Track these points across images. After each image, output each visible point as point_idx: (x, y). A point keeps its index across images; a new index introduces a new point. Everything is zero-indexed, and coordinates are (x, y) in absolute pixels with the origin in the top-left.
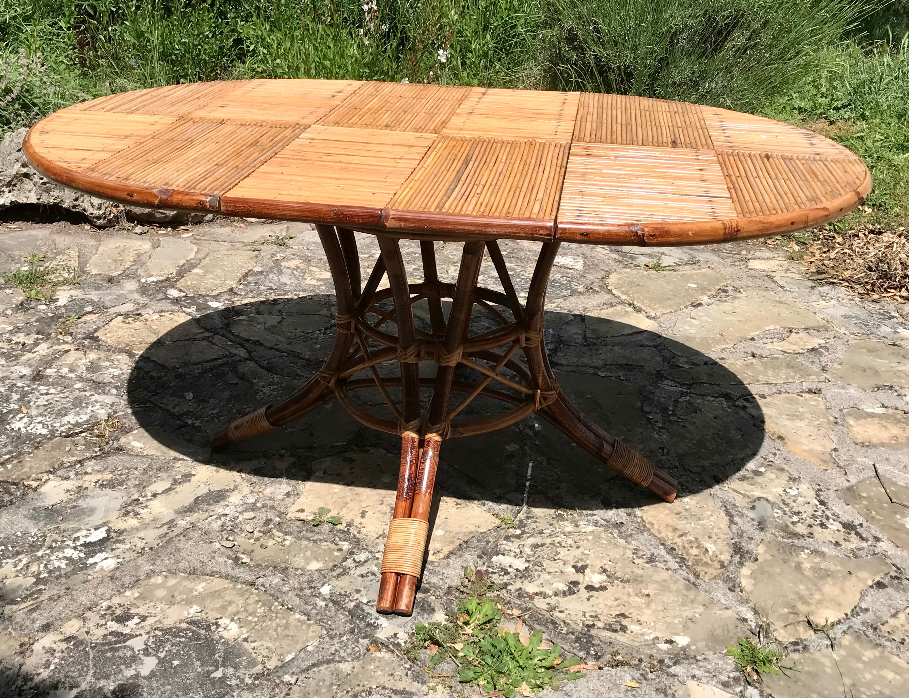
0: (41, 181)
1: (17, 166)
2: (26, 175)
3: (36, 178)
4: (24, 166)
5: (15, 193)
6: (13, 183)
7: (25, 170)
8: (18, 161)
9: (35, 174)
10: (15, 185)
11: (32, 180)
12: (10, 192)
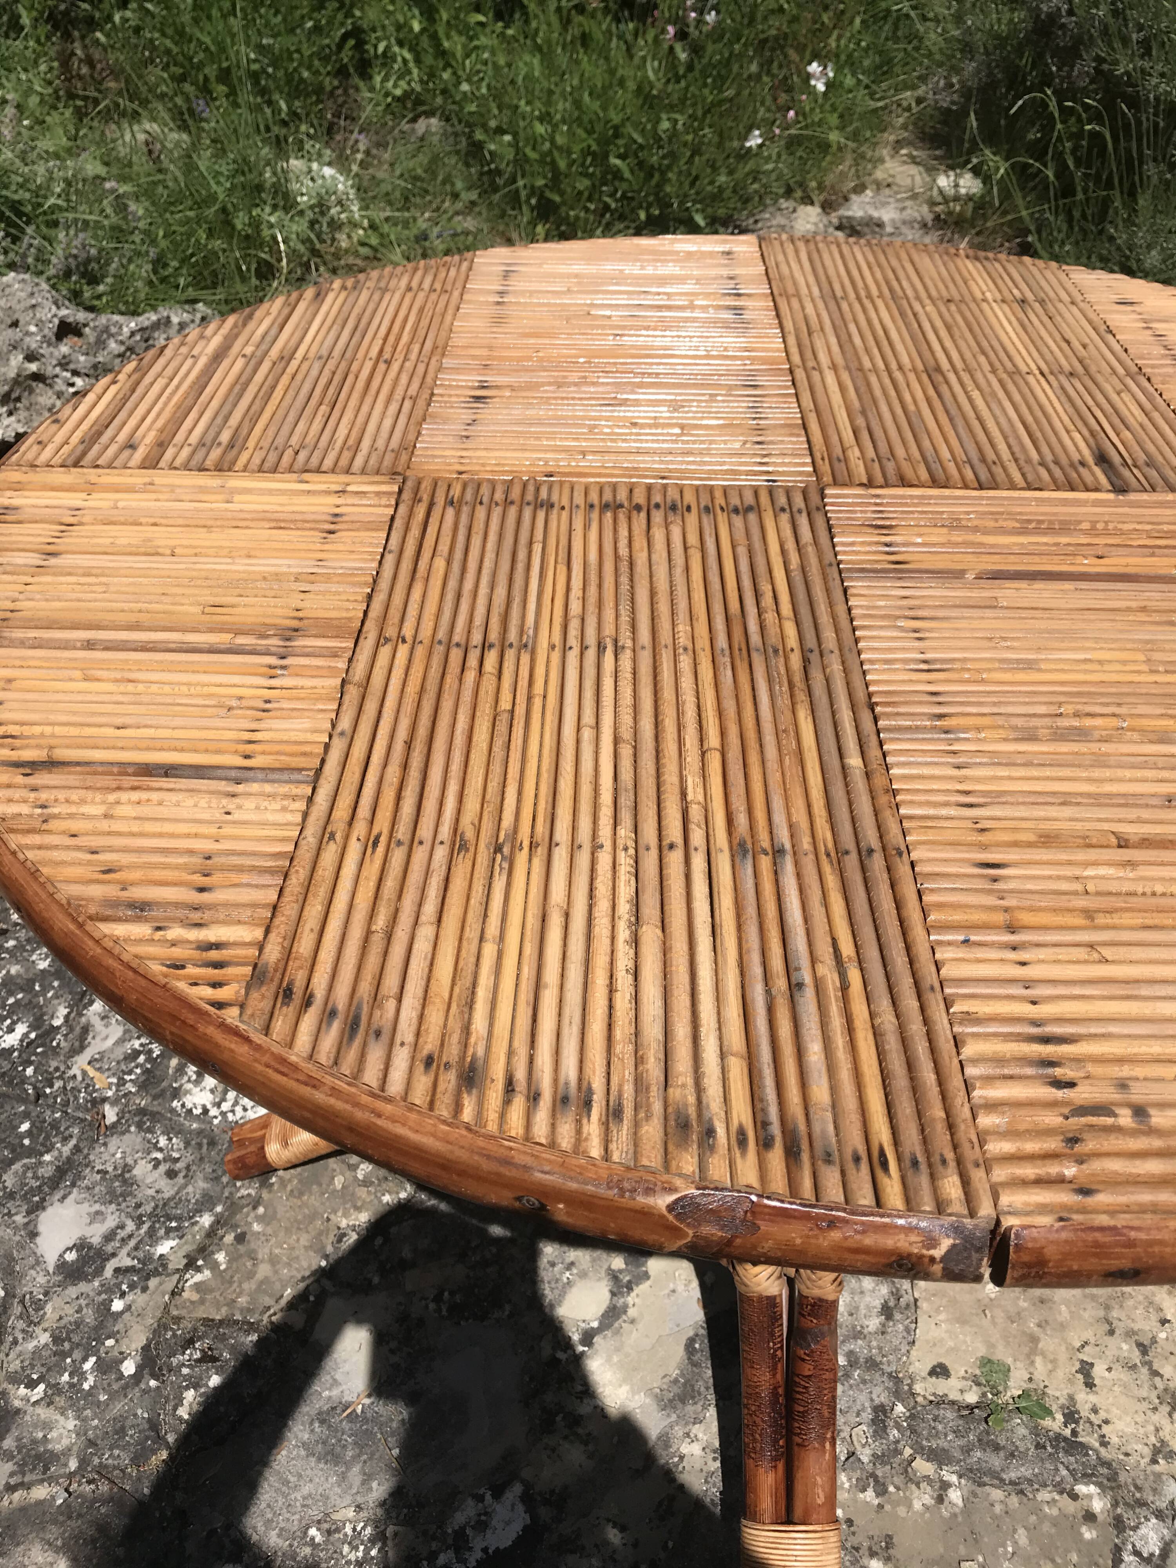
0: (72, 390)
1: (16, 360)
2: (37, 377)
3: (60, 385)
4: (31, 357)
5: (22, 414)
6: (14, 396)
7: (33, 367)
8: (15, 348)
9: (57, 376)
10: (18, 399)
11: (51, 386)
12: (10, 414)
